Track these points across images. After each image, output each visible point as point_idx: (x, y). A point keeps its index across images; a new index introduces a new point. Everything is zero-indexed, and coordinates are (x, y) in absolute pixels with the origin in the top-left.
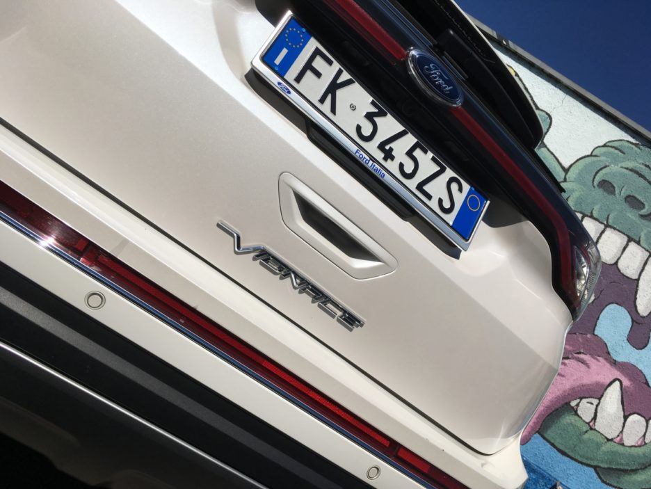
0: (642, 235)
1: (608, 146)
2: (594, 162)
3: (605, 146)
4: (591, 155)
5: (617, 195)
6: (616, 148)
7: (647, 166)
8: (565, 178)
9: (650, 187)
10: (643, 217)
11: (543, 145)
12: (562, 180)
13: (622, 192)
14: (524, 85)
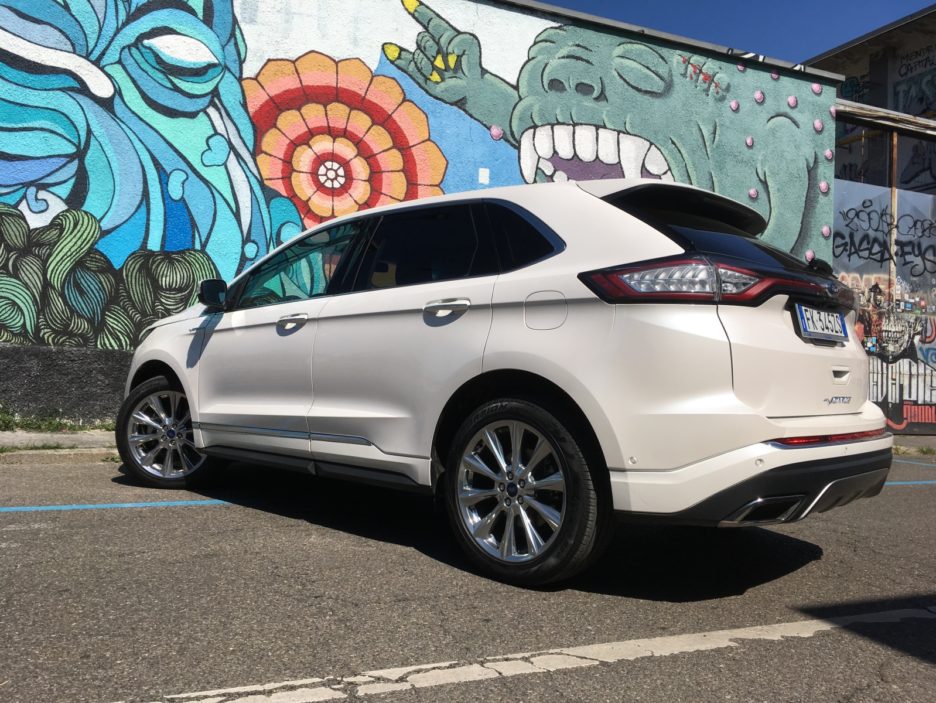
0: (604, 117)
1: (538, 42)
2: (535, 66)
3: (535, 43)
4: (529, 60)
5: (568, 89)
6: (546, 41)
7: (578, 46)
8: (520, 97)
9: (590, 66)
10: (597, 99)
11: (484, 71)
12: (518, 99)
13: (570, 85)
14: (434, 12)
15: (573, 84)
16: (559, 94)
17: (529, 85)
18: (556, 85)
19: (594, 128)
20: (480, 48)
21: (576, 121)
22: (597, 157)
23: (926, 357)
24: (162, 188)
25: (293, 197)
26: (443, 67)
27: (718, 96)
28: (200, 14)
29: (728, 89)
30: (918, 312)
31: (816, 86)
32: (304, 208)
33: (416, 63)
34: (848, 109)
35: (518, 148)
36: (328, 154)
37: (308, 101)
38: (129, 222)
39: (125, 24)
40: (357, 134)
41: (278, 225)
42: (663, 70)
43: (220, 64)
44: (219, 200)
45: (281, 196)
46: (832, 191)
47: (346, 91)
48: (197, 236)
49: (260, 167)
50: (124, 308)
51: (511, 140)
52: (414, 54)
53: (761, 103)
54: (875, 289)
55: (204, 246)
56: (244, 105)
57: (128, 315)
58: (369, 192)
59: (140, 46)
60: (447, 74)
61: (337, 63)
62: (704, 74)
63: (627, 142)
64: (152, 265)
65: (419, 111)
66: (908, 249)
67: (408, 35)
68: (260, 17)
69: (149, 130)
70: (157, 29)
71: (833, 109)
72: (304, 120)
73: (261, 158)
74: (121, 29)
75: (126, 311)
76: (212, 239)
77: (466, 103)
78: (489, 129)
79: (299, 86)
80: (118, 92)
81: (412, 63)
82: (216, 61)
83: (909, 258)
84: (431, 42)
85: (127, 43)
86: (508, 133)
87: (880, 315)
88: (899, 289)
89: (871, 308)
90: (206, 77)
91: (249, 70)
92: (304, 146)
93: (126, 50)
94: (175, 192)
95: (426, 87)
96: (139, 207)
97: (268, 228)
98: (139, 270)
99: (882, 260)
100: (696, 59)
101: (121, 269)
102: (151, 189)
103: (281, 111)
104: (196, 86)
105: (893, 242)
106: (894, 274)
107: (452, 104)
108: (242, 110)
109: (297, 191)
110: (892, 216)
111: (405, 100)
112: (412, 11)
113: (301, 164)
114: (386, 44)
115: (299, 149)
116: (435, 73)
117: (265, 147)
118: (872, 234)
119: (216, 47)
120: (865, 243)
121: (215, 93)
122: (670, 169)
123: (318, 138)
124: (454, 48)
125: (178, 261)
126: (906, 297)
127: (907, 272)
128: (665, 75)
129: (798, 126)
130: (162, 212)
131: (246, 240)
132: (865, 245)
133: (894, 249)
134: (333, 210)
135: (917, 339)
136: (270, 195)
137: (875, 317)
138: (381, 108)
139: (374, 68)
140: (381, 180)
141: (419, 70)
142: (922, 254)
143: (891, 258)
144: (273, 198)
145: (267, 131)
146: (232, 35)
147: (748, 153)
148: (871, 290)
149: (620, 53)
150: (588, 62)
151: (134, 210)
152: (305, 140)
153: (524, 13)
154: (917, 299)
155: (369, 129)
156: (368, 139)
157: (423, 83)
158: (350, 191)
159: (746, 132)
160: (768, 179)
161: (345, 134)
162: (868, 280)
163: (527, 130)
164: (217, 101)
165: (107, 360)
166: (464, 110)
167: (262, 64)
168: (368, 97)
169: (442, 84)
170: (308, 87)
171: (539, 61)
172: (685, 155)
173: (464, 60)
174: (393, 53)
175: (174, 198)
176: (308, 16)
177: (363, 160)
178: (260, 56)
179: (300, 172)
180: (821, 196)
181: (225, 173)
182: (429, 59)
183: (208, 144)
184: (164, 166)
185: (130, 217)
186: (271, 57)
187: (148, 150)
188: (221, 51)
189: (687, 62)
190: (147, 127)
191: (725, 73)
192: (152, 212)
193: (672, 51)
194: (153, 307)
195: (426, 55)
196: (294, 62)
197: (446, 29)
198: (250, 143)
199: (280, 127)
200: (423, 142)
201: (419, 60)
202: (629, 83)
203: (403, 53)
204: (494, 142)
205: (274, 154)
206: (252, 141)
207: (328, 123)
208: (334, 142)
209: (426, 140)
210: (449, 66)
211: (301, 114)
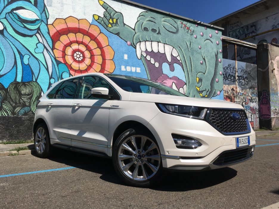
0: (160, 39)
2: (139, 23)
3: (139, 16)
4: (138, 21)
6: (142, 16)
7: (152, 17)
8: (135, 32)
9: (155, 24)
10: (158, 34)
11: (125, 24)
12: (135, 33)
13: (150, 29)
14: (109, 5)
15: (151, 29)
16: (147, 32)
17: (138, 29)
18: (146, 29)
19: (157, 43)
20: (123, 17)
21: (152, 40)
22: (158, 51)
23: (246, 109)
24: (21, 60)
25: (66, 63)
26: (112, 23)
27: (191, 34)
28: (33, 3)
29: (193, 32)
30: (244, 96)
31: (216, 31)
32: (70, 67)
33: (104, 21)
34: (224, 38)
35: (135, 48)
36: (77, 49)
37: (70, 32)
38: (10, 72)
39: (7, 5)
40: (86, 43)
41: (62, 73)
42: (176, 26)
43: (40, 20)
44: (41, 65)
45: (62, 63)
46: (222, 62)
47: (82, 29)
48: (34, 76)
49: (55, 54)
50: (9, 102)
51: (133, 45)
52: (103, 18)
53: (202, 36)
54: (233, 89)
55: (36, 80)
56: (49, 33)
57: (11, 104)
58: (90, 62)
59: (13, 13)
60: (113, 25)
61: (79, 20)
62: (187, 27)
63: (167, 47)
64: (18, 87)
65: (105, 36)
66: (240, 78)
67: (101, 12)
68: (53, 5)
69: (16, 41)
70: (18, 7)
71: (221, 38)
72: (69, 38)
73: (55, 51)
74: (6, 7)
75: (10, 103)
76: (39, 77)
77: (119, 34)
78: (127, 42)
79: (67, 27)
80: (5, 28)
82: (39, 19)
83: (241, 80)
84: (108, 15)
85: (8, 11)
86: (132, 43)
87: (234, 97)
88: (239, 90)
89: (232, 95)
90: (36, 24)
91: (50, 21)
92: (69, 47)
93: (8, 14)
94: (26, 61)
95: (107, 29)
96: (13, 67)
97: (58, 74)
98: (14, 88)
99: (234, 81)
100: (185, 23)
101: (8, 88)
102: (17, 61)
103: (61, 35)
104: (32, 26)
105: (237, 76)
106: (237, 85)
107: (115, 34)
108: (48, 35)
109: (67, 61)
110: (236, 69)
111: (101, 33)
112: (102, 5)
113: (68, 52)
114: (94, 15)
115: (67, 48)
116: (110, 24)
117: (56, 47)
118: (231, 74)
119: (39, 14)
120: (229, 76)
121: (39, 29)
122: (179, 55)
123: (73, 44)
124: (115, 17)
125: (27, 85)
126: (241, 91)
127: (241, 85)
128: (176, 27)
129: (212, 43)
130: (21, 68)
131: (51, 78)
132: (229, 77)
133: (237, 78)
134: (79, 67)
135: (244, 103)
136: (58, 63)
137: (233, 97)
138: (93, 35)
139: (90, 22)
140: (94, 58)
141: (105, 23)
142: (244, 79)
143: (236, 81)
144: (59, 64)
145: (57, 41)
146: (44, 10)
147: (200, 50)
148: (231, 90)
149: (164, 20)
150: (155, 22)
151: (11, 68)
152: (69, 44)
153: (135, 7)
154: (243, 92)
155: (90, 42)
156: (89, 45)
157: (106, 27)
158: (84, 62)
159: (199, 44)
160: (205, 58)
161: (82, 43)
162: (231, 87)
163: (138, 43)
164: (39, 32)
165: (3, 120)
166: (119, 36)
167: (54, 20)
168: (89, 31)
169: (112, 28)
170: (70, 28)
171: (141, 22)
172: (183, 51)
173: (118, 20)
174: (96, 18)
175: (25, 64)
176: (69, 5)
177: (88, 51)
178: (54, 17)
179: (68, 55)
180: (219, 63)
181: (43, 55)
182: (107, 20)
183: (37, 46)
184: (22, 53)
185: (10, 71)
186: (57, 18)
187: (16, 48)
188: (40, 15)
189: (182, 23)
190: (15, 40)
191: (193, 27)
192: (18, 69)
193: (178, 20)
194: (19, 101)
195: (107, 19)
196: (65, 19)
197: (112, 11)
198: (51, 46)
199: (61, 40)
200: (107, 46)
201: (105, 20)
202: (166, 29)
203: (99, 18)
204: (128, 46)
205: (59, 49)
206: (52, 45)
207: (77, 39)
208: (79, 46)
209: (108, 45)
210: (114, 22)
211: (68, 36)
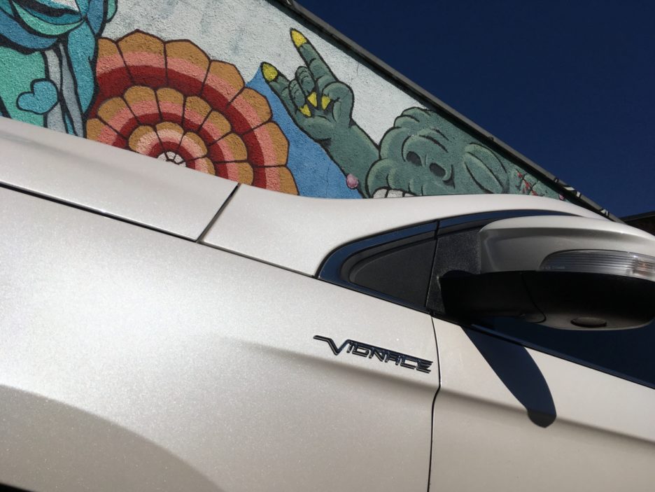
1: (405, 116)
2: (398, 134)
3: (402, 115)
4: (394, 128)
5: (423, 166)
6: (412, 117)
8: (380, 156)
9: (445, 152)
10: (446, 182)
11: (353, 123)
12: (378, 158)
13: (426, 162)
14: (319, 54)
15: (428, 162)
16: (414, 166)
17: (391, 150)
18: (413, 157)
20: (353, 102)
26: (316, 105)
33: (290, 91)
36: (174, 144)
37: (168, 85)
40: (212, 135)
42: (502, 177)
43: (79, 14)
47: (212, 90)
49: (88, 131)
52: (290, 82)
56: (93, 63)
60: (317, 112)
61: (210, 61)
65: (282, 136)
67: (289, 64)
72: (157, 101)
73: (92, 123)
77: (330, 145)
78: (346, 175)
79: (163, 67)
81: (287, 90)
82: (77, 9)
84: (309, 79)
86: (363, 185)
90: (59, 20)
91: (112, 31)
92: (149, 128)
95: (294, 116)
100: (528, 177)
103: (134, 84)
104: (42, 24)
107: (316, 141)
108: (88, 66)
111: (270, 120)
112: (298, 45)
113: (139, 144)
114: (266, 63)
115: (141, 128)
116: (306, 107)
117: (102, 113)
121: (63, 38)
123: (167, 124)
124: (330, 92)
128: (504, 182)
138: (244, 120)
139: (248, 79)
141: (292, 99)
145: (110, 97)
149: (471, 151)
150: (444, 148)
155: (227, 134)
156: (222, 144)
157: (294, 112)
161: (199, 131)
163: (380, 189)
164: (61, 48)
166: (327, 150)
167: (129, 31)
168: (234, 104)
169: (311, 120)
170: (172, 72)
171: (402, 132)
173: (336, 106)
174: (270, 74)
176: (194, 8)
177: (210, 163)
178: (129, 24)
181: (42, 124)
182: (303, 92)
183: (32, 86)
186: (141, 29)
189: (522, 177)
193: (512, 164)
195: (302, 89)
196: (165, 43)
197: (326, 73)
198: (85, 104)
199: (127, 98)
200: (279, 166)
201: (294, 90)
202: (473, 178)
203: (280, 78)
204: (348, 189)
205: (111, 123)
206: (89, 101)
207: (184, 114)
208: (184, 134)
209: (282, 166)
210: (321, 105)
211: (156, 94)
